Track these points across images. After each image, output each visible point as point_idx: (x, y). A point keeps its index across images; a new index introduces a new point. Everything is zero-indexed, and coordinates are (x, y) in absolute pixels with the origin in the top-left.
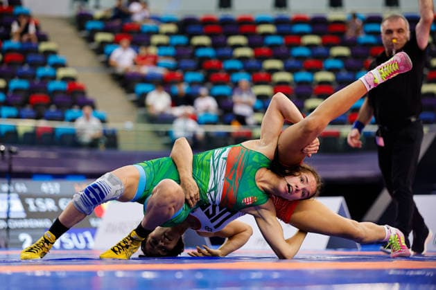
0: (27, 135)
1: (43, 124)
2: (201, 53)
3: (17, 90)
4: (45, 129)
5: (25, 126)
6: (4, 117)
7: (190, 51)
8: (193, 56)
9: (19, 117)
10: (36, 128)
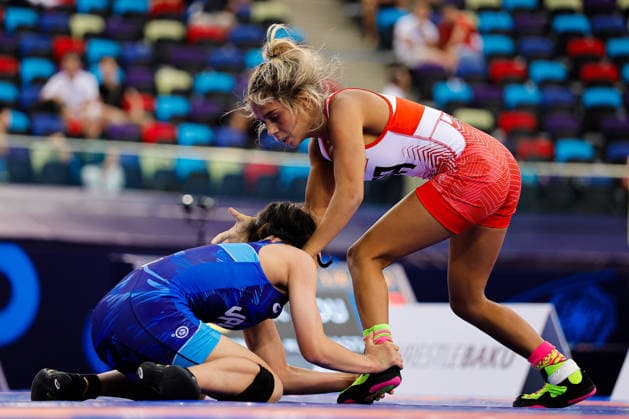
0: (229, 178)
1: (259, 158)
2: (563, 24)
3: (211, 95)
4: (262, 167)
5: (225, 161)
6: (184, 144)
7: (543, 20)
8: (547, 30)
9: (214, 143)
10: (247, 166)
